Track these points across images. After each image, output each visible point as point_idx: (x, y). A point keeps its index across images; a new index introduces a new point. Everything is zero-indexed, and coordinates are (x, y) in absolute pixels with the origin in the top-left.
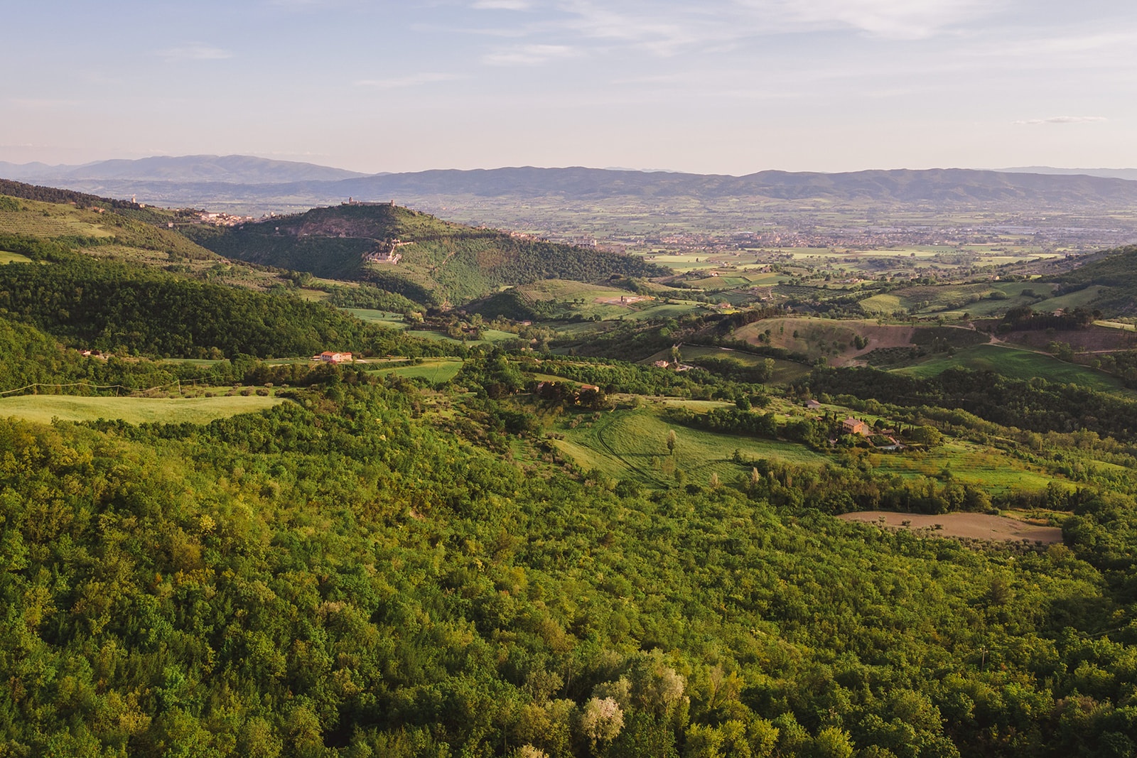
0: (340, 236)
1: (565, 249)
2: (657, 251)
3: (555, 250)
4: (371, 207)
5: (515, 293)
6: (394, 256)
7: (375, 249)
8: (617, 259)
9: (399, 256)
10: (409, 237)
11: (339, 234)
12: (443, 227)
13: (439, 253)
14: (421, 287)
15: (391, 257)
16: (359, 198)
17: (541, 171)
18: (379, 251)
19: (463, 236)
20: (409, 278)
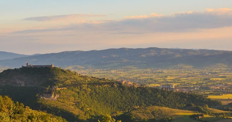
0: (22, 85)
1: (155, 90)
2: (208, 93)
3: (150, 92)
4: (39, 68)
5: (131, 114)
6: (55, 95)
7: (43, 92)
8: (187, 96)
9: (57, 96)
10: (62, 85)
11: (21, 84)
12: (82, 79)
13: (81, 93)
14: (72, 113)
15: (53, 96)
16: (33, 63)
17: (131, 50)
18: (46, 93)
19: (95, 84)
20: (64, 108)
